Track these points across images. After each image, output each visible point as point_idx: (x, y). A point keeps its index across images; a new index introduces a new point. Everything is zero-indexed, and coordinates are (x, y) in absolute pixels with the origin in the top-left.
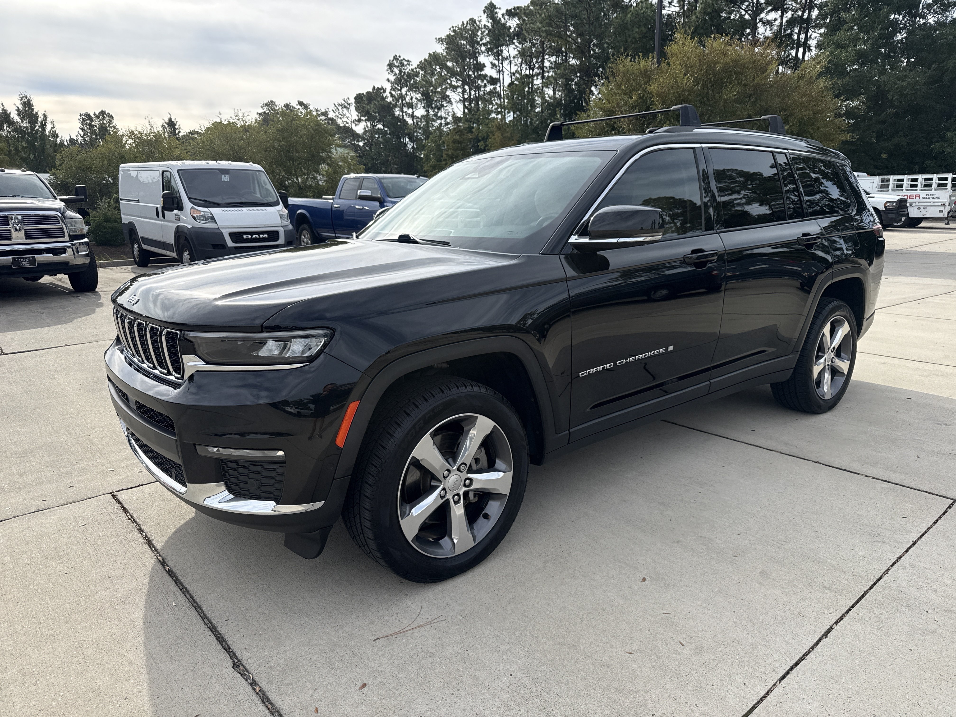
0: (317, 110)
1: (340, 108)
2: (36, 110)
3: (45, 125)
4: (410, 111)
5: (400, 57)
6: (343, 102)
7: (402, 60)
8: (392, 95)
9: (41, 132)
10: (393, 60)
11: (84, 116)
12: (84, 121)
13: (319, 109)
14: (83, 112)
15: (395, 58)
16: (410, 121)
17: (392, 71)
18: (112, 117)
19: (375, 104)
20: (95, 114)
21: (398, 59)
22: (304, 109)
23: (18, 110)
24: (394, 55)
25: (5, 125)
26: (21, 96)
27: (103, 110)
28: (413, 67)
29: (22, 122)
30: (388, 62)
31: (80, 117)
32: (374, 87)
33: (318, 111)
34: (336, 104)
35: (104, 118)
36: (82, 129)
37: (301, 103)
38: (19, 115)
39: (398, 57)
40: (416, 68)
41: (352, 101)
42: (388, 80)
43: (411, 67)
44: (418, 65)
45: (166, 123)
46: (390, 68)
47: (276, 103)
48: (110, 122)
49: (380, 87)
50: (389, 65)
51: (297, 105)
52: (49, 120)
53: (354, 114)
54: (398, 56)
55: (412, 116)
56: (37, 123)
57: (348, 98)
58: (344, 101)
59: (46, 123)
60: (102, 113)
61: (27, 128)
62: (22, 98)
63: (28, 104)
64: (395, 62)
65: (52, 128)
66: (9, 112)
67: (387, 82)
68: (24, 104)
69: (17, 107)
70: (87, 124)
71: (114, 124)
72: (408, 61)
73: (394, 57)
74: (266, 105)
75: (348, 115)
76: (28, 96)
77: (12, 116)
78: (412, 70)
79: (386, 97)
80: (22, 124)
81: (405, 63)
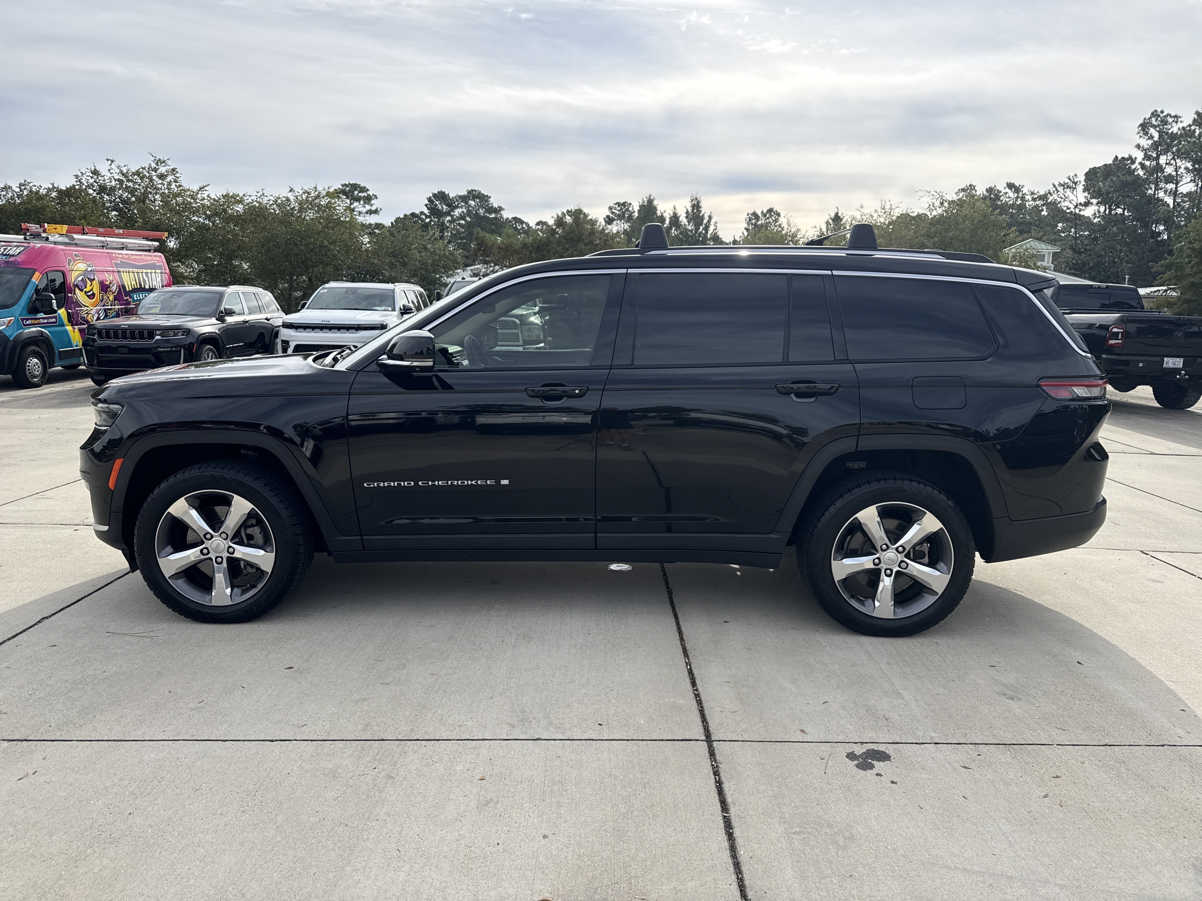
0: (1032, 193)
1: (1060, 189)
2: (703, 212)
3: (709, 227)
4: (1171, 186)
5: (1162, 112)
6: (1067, 181)
7: (1165, 116)
8: (1143, 166)
9: (704, 234)
10: (1151, 118)
11: (751, 215)
12: (750, 220)
13: (1036, 192)
14: (751, 212)
15: (1155, 114)
16: (1170, 201)
17: (1146, 134)
18: (779, 215)
19: (1112, 180)
20: (762, 212)
21: (1159, 116)
22: (1014, 192)
23: (687, 212)
24: (1153, 110)
25: (673, 229)
26: (692, 198)
27: (772, 207)
28: (1185, 124)
29: (689, 225)
30: (1141, 121)
31: (747, 216)
32: (1116, 157)
33: (1034, 194)
34: (1056, 184)
35: (771, 216)
36: (747, 229)
37: (1010, 186)
38: (687, 217)
39: (1159, 112)
40: (1190, 126)
41: (1081, 178)
42: (1138, 146)
43: (1181, 125)
44: (1195, 121)
45: (831, 218)
46: (1143, 130)
47: (976, 188)
48: (776, 221)
49: (1126, 156)
50: (1141, 125)
51: (1005, 188)
52: (713, 221)
53: (1081, 196)
54: (1159, 110)
55: (1174, 194)
56: (702, 225)
57: (1076, 175)
58: (1069, 179)
59: (710, 224)
60: (770, 210)
61: (691, 231)
62: (692, 200)
63: (696, 206)
64: (1153, 119)
65: (714, 230)
66: (679, 215)
67: (1136, 149)
68: (693, 207)
69: (687, 210)
70: (752, 224)
71: (780, 222)
72: (1176, 116)
73: (1152, 114)
74: (963, 190)
75: (1072, 197)
76: (698, 198)
77: (680, 219)
78: (1183, 128)
79: (1135, 169)
80: (688, 227)
81: (1170, 120)
